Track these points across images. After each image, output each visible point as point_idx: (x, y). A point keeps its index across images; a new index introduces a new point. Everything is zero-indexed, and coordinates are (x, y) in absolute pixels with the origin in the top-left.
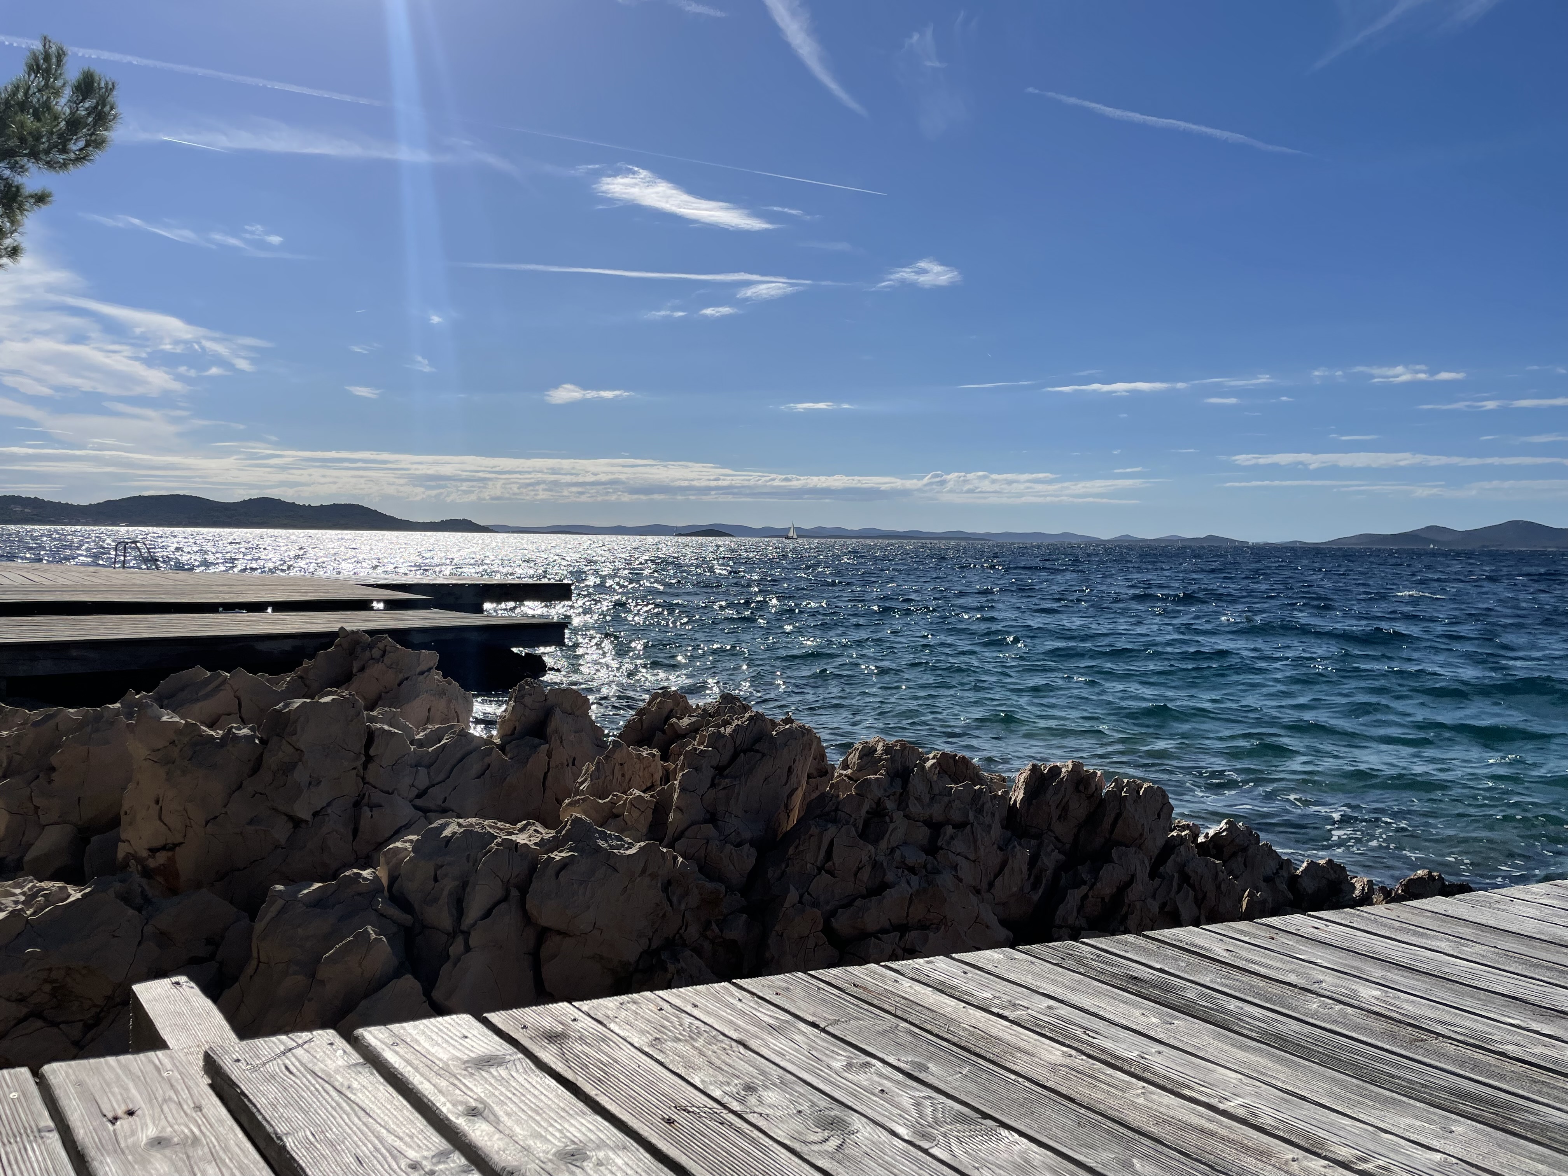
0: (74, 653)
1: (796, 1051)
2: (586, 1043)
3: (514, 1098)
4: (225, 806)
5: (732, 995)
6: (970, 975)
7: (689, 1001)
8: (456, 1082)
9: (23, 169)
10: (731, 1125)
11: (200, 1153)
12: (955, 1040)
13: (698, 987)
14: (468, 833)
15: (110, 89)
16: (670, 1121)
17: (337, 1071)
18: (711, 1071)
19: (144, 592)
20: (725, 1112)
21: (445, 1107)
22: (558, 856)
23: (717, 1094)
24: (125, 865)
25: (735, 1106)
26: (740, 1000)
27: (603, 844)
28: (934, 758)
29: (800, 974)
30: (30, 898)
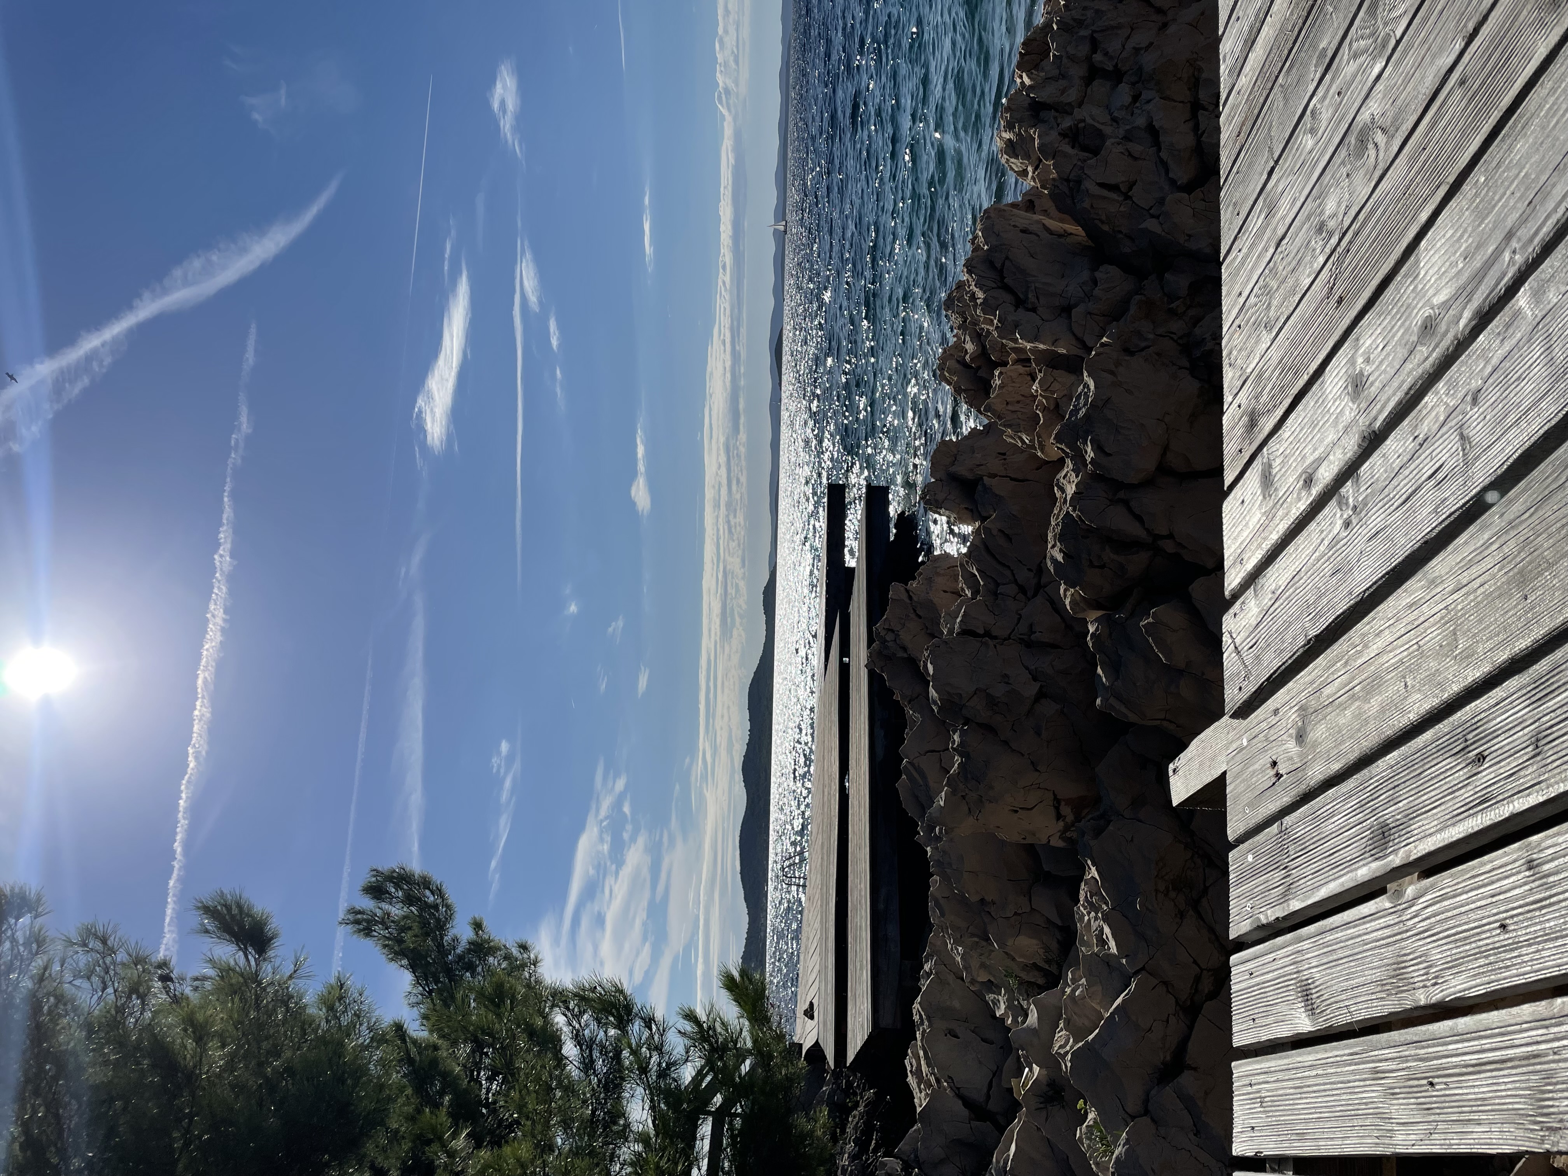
0: (881, 906)
1: (1292, 188)
2: (1261, 392)
3: (1300, 449)
4: (1023, 755)
5: (1235, 258)
6: (1241, 14)
7: (1236, 301)
8: (1281, 502)
9: (455, 939)
10: (1350, 242)
11: (1313, 702)
12: (1301, 21)
13: (1224, 293)
14: (1062, 537)
15: (377, 872)
16: (1340, 301)
17: (1258, 606)
18: (1300, 269)
19: (828, 856)
20: (1338, 249)
21: (1302, 506)
22: (1090, 454)
23: (1321, 260)
24: (1069, 840)
25: (1334, 241)
26: (1239, 251)
27: (1081, 413)
28: (1021, 77)
29: (1222, 194)
30: (1093, 907)
